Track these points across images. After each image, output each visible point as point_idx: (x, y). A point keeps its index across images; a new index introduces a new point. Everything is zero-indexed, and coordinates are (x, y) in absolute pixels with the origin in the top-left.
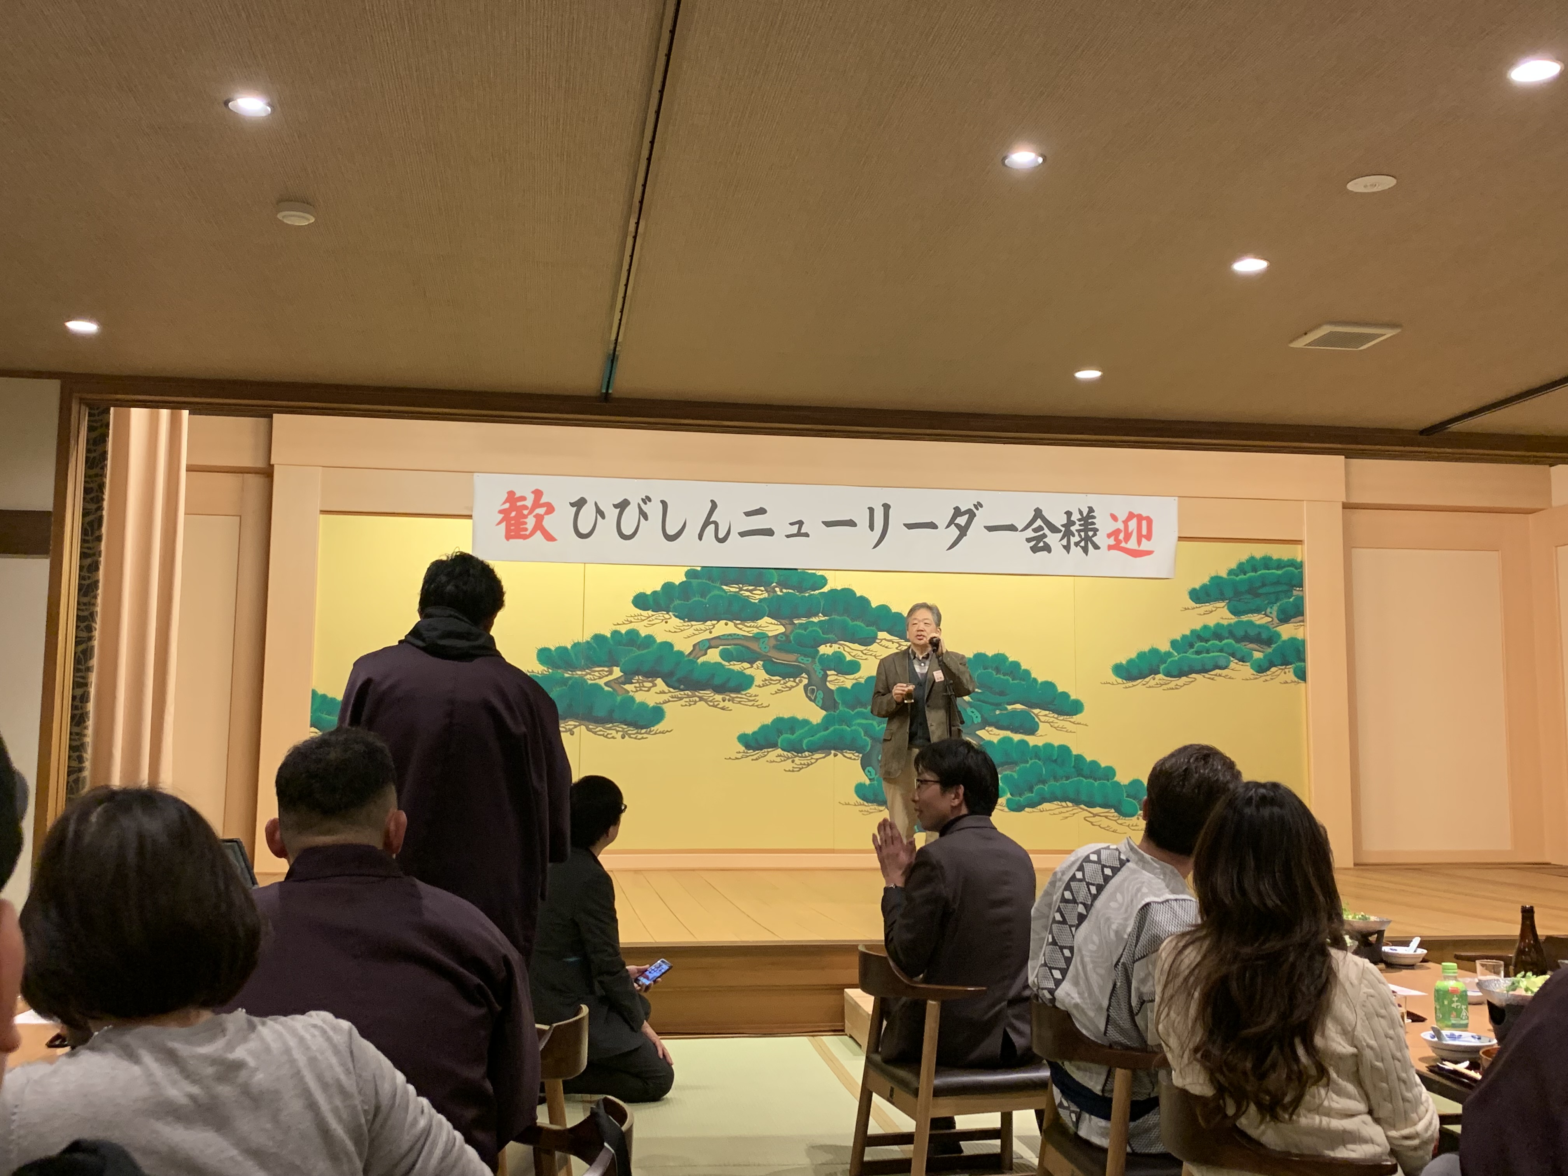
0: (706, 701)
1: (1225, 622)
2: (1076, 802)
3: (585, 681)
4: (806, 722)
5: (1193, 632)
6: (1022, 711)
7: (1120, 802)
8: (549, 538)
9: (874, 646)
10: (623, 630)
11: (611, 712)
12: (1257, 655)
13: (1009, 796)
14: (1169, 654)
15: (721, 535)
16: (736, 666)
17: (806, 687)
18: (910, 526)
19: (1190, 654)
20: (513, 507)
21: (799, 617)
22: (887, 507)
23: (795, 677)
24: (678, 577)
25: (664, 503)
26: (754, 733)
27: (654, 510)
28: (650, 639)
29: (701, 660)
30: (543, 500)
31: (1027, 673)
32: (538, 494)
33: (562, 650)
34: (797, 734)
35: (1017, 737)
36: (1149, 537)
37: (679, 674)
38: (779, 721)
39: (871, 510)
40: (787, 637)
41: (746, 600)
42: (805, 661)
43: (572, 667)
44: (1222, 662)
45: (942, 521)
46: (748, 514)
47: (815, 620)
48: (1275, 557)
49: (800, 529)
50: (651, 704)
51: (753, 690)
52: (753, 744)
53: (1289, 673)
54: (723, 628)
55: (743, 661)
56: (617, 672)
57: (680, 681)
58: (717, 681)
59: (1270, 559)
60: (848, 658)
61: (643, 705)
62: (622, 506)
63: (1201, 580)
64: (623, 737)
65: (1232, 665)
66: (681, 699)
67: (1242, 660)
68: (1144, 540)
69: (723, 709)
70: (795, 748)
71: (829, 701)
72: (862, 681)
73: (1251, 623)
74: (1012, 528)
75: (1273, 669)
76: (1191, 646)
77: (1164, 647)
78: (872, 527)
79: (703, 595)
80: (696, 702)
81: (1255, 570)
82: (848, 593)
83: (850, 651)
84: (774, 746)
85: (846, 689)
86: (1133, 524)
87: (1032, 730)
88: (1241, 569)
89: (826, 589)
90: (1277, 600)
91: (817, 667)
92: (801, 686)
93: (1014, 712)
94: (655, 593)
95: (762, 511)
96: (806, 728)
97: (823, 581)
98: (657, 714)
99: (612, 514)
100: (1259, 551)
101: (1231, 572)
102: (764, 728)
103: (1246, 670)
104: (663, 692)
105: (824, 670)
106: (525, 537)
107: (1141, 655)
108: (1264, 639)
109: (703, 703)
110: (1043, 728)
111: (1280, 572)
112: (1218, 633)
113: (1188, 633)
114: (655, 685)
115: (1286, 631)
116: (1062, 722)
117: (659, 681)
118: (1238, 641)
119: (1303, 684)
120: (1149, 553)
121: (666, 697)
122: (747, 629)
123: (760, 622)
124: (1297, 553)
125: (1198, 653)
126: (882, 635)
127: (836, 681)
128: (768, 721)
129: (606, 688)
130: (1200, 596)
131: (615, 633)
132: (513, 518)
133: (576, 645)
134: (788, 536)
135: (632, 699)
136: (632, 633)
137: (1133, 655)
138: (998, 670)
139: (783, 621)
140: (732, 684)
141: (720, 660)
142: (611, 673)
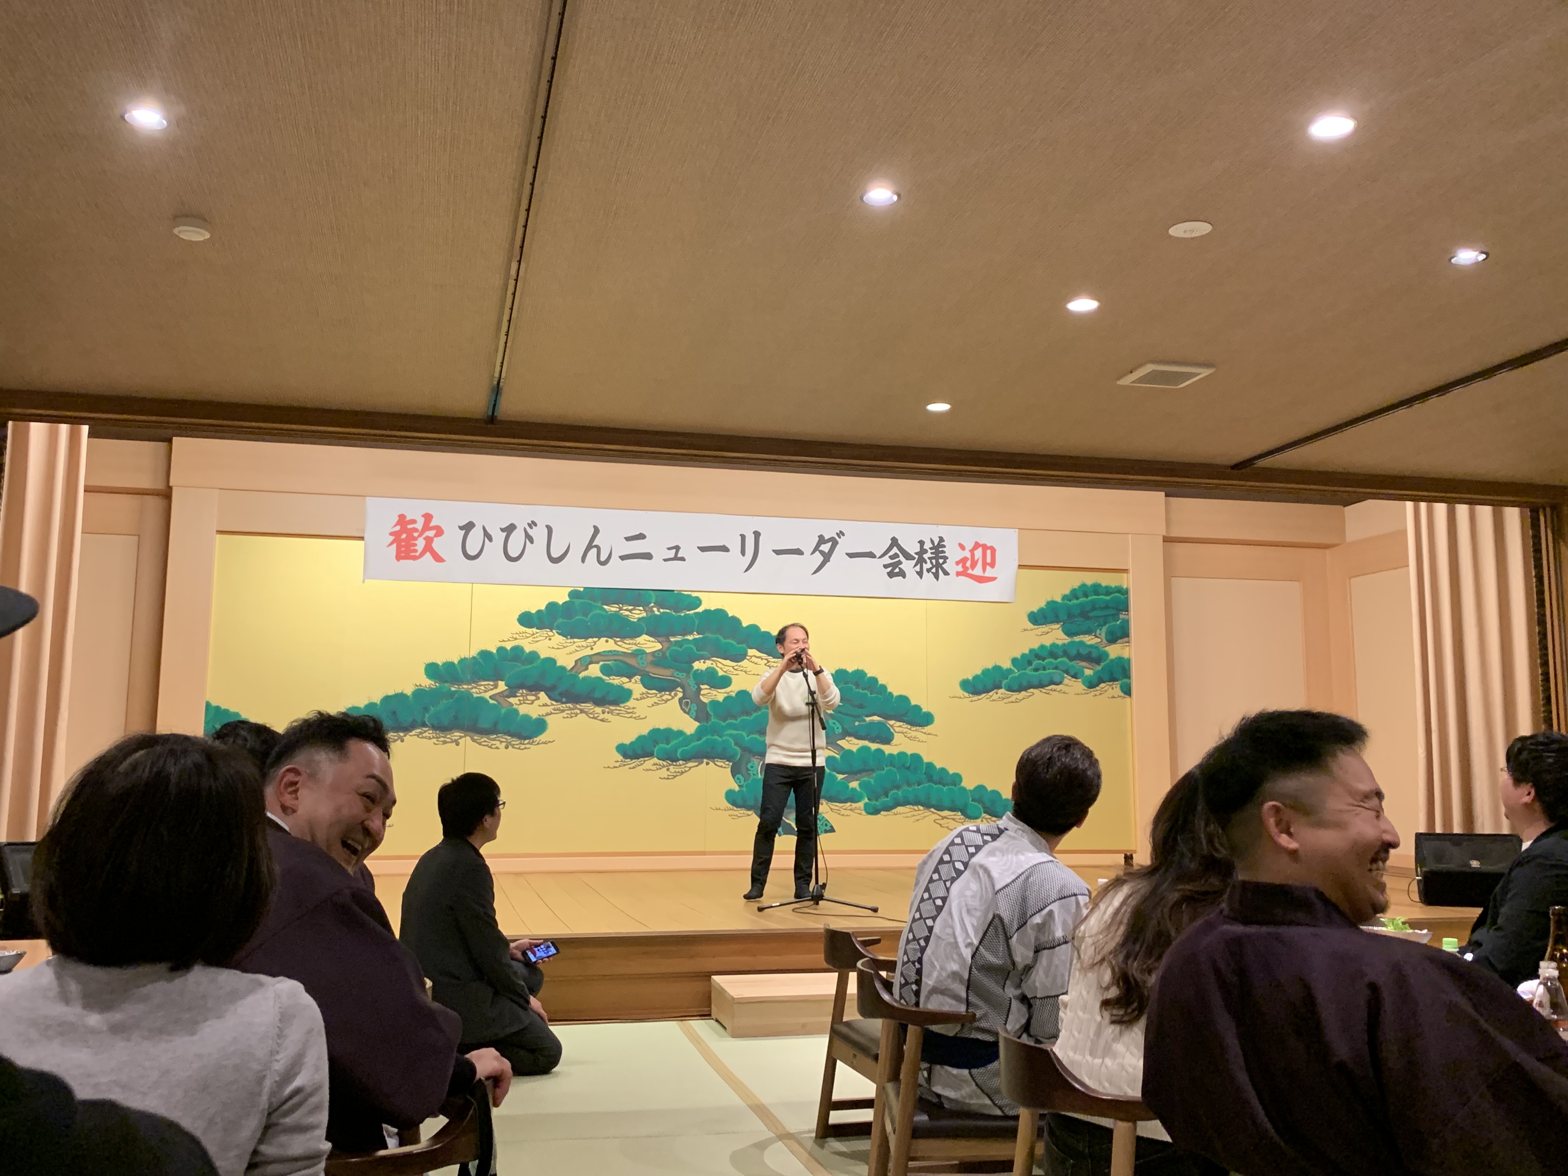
0: (586, 713)
1: (1060, 643)
2: (927, 806)
3: (471, 694)
4: (680, 733)
5: (1031, 651)
6: (879, 723)
7: (966, 805)
8: (438, 558)
9: (745, 663)
10: (508, 646)
11: (496, 724)
12: (1088, 672)
13: (866, 800)
14: (1009, 671)
15: (603, 558)
16: (616, 681)
17: (680, 700)
18: (778, 552)
19: (1029, 671)
20: (404, 529)
21: (674, 635)
22: (757, 535)
23: (670, 691)
24: (561, 597)
25: (549, 529)
26: (632, 743)
27: (539, 534)
28: (534, 655)
29: (582, 675)
30: (432, 524)
31: (884, 687)
32: (428, 517)
33: (449, 665)
34: (673, 743)
35: (874, 746)
36: (992, 565)
37: (562, 688)
38: (655, 732)
39: (743, 537)
40: (664, 653)
41: (625, 621)
42: (680, 676)
43: (457, 680)
44: (1056, 679)
45: (807, 548)
46: (628, 539)
47: (690, 638)
48: (1104, 584)
49: (677, 553)
50: (534, 716)
51: (631, 703)
52: (630, 753)
53: (1115, 689)
54: (604, 645)
55: (622, 675)
56: (502, 686)
57: (560, 694)
58: (597, 695)
59: (1099, 585)
60: (721, 673)
61: (527, 717)
62: (510, 529)
63: (1038, 604)
64: (507, 747)
65: (1066, 681)
66: (563, 711)
67: (1075, 676)
68: (988, 567)
69: (602, 720)
70: (671, 758)
71: (701, 713)
72: (733, 694)
73: (1082, 643)
74: (871, 555)
75: (1102, 685)
76: (1030, 663)
77: (1007, 665)
78: (743, 553)
79: (585, 614)
80: (576, 714)
81: (1086, 595)
82: (720, 614)
83: (723, 666)
84: (650, 755)
85: (718, 702)
86: (978, 553)
87: (888, 740)
88: (1074, 594)
89: (700, 610)
90: (1105, 624)
91: (692, 682)
92: (677, 699)
93: (872, 723)
94: (539, 611)
95: (641, 537)
96: (681, 739)
97: (698, 602)
98: (540, 726)
99: (499, 537)
100: (1090, 579)
101: (1065, 597)
102: (641, 738)
103: (1078, 686)
104: (546, 705)
105: (698, 684)
106: (415, 558)
107: (986, 672)
108: (1094, 657)
109: (584, 715)
110: (898, 738)
111: (1108, 598)
112: (1053, 652)
113: (1027, 652)
114: (538, 698)
115: (1114, 651)
116: (915, 732)
117: (542, 695)
118: (1071, 659)
119: (1128, 699)
120: (994, 579)
121: (549, 709)
122: (626, 646)
123: (638, 640)
124: (1123, 581)
125: (1036, 670)
126: (752, 652)
127: (708, 695)
128: (645, 731)
129: (491, 701)
130: (1038, 618)
131: (501, 649)
132: (403, 540)
133: (462, 661)
134: (665, 560)
135: (516, 711)
136: (518, 650)
137: (979, 672)
138: (857, 685)
139: (660, 639)
140: (611, 697)
141: (600, 675)
142: (496, 687)
